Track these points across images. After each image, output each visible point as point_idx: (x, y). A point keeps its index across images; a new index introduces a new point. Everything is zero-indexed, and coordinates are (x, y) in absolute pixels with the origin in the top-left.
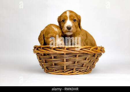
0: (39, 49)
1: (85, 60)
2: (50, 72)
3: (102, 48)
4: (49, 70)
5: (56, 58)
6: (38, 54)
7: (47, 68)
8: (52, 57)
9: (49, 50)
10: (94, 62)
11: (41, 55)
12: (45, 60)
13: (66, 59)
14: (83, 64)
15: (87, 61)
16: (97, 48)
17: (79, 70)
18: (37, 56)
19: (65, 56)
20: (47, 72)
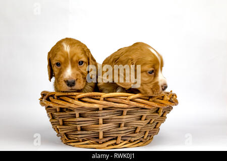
0: (51, 98)
1: (140, 119)
2: (72, 144)
3: (173, 95)
4: (70, 139)
5: (83, 117)
6: (48, 108)
7: (66, 135)
8: (75, 114)
9: (71, 100)
10: (157, 123)
11: (56, 110)
12: (63, 120)
13: (103, 119)
14: (136, 128)
15: (143, 123)
16: (163, 97)
17: (129, 139)
18: (47, 112)
19: (101, 113)
20: (66, 144)
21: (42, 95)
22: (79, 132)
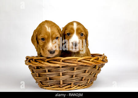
0: (31, 61)
1: (85, 72)
2: (45, 88)
5: (50, 72)
6: (30, 66)
7: (41, 82)
8: (46, 70)
9: (42, 62)
12: (39, 74)
13: (62, 73)
14: (83, 78)
15: (87, 74)
16: (98, 58)
17: (78, 84)
18: (30, 69)
19: (61, 69)
20: (42, 87)
21: (26, 58)
22: (48, 81)
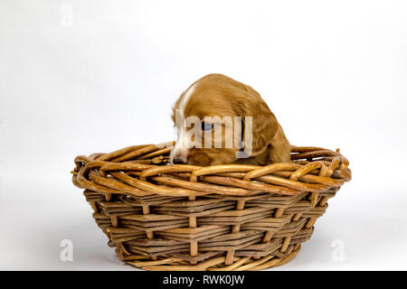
0: (93, 173)
1: (273, 216)
2: (138, 264)
3: (340, 163)
4: (133, 253)
5: (157, 213)
7: (126, 245)
8: (141, 207)
9: (131, 181)
10: (309, 219)
11: (104, 197)
12: (118, 217)
13: (198, 218)
14: (265, 233)
15: (279, 222)
16: (319, 169)
17: (251, 254)
19: (193, 205)
20: (126, 262)
21: (76, 163)
